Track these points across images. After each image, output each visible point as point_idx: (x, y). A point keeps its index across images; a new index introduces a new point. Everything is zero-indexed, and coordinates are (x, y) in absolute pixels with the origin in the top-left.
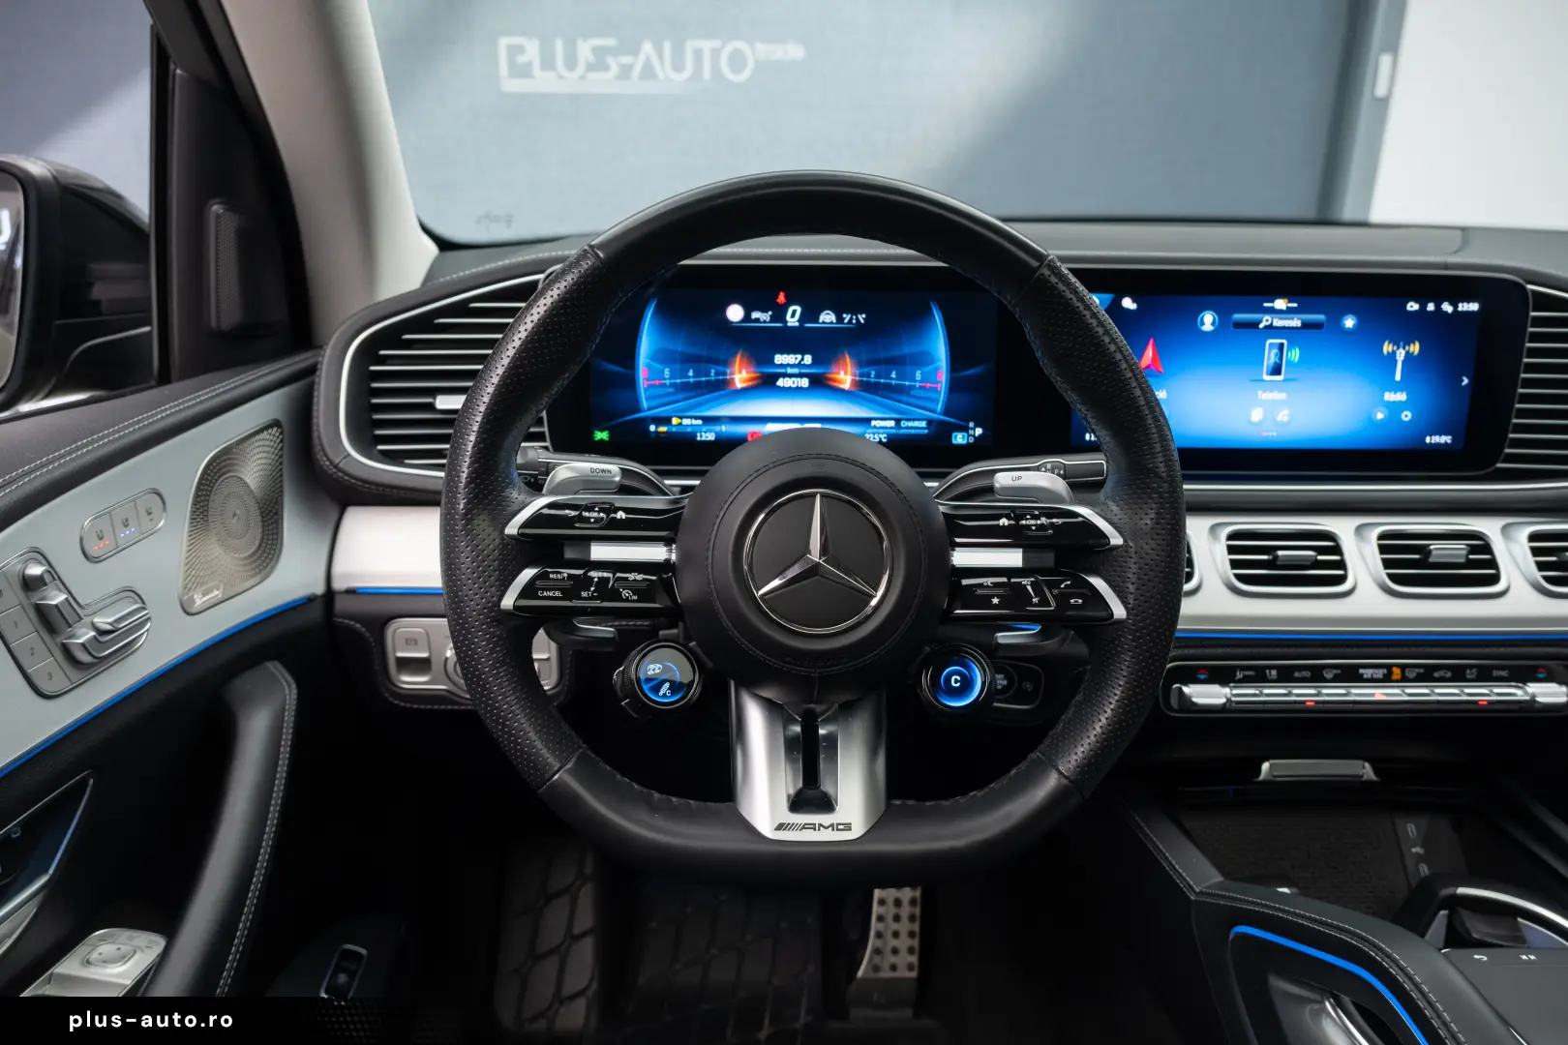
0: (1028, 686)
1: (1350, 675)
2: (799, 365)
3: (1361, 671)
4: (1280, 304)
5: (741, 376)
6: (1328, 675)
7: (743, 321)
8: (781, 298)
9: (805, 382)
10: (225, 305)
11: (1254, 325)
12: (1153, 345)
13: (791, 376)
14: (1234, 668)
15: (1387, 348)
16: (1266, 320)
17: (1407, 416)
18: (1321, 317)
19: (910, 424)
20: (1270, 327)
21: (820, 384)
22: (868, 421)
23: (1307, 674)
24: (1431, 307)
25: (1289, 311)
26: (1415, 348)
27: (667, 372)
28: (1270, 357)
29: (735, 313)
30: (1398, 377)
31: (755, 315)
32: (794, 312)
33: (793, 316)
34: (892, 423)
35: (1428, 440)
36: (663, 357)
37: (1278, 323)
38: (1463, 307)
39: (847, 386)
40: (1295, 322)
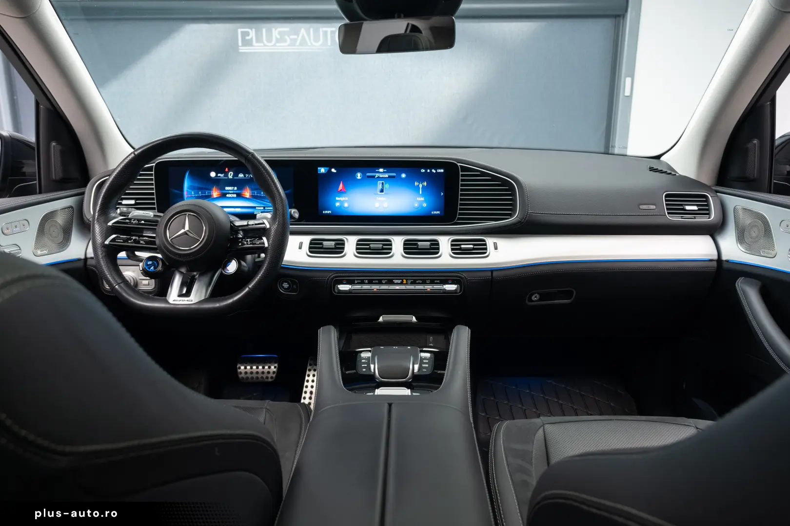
0: (295, 287)
1: (390, 282)
2: (233, 190)
3: (394, 281)
4: (381, 170)
5: (215, 194)
6: (384, 282)
7: (215, 177)
8: (227, 170)
9: (235, 196)
10: (56, 172)
11: (374, 177)
12: (343, 184)
13: (231, 193)
14: (354, 280)
15: (416, 184)
16: (377, 175)
17: (425, 205)
18: (394, 174)
19: (268, 208)
20: (379, 177)
21: (239, 196)
22: (255, 207)
23: (377, 282)
24: (429, 171)
25: (384, 172)
26: (425, 184)
27: (193, 193)
28: (380, 187)
29: (213, 174)
30: (421, 193)
31: (219, 175)
32: (231, 174)
33: (230, 175)
34: (263, 208)
35: (432, 213)
36: (191, 188)
37: (381, 176)
38: (439, 171)
39: (248, 197)
40: (386, 176)
